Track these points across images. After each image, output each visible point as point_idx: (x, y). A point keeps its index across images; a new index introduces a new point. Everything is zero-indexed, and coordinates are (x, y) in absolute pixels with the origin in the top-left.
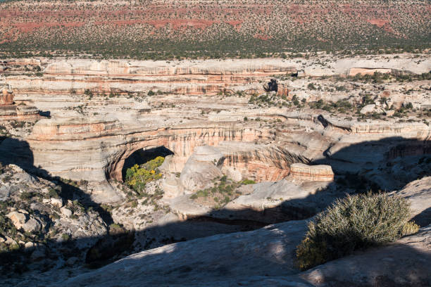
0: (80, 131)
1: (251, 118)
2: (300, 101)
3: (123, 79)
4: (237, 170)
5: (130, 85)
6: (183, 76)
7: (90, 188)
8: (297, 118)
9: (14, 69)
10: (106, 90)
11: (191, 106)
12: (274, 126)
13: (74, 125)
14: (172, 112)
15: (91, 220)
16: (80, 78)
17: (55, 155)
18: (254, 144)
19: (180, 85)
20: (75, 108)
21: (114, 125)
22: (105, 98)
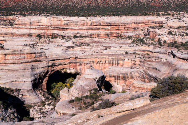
0: (19, 58)
1: (130, 52)
2: (162, 42)
3: (60, 28)
4: (119, 85)
5: (63, 31)
6: (96, 27)
7: (22, 93)
8: (158, 52)
9: (2, 22)
10: (50, 34)
11: (99, 44)
12: (143, 57)
13: (16, 54)
14: (87, 48)
15: (8, 114)
16: (34, 27)
17: (3, 73)
18: (130, 69)
19: (94, 32)
20: (30, 45)
21: (41, 55)
22: (48, 39)
